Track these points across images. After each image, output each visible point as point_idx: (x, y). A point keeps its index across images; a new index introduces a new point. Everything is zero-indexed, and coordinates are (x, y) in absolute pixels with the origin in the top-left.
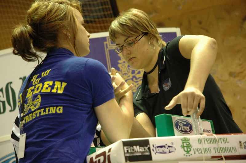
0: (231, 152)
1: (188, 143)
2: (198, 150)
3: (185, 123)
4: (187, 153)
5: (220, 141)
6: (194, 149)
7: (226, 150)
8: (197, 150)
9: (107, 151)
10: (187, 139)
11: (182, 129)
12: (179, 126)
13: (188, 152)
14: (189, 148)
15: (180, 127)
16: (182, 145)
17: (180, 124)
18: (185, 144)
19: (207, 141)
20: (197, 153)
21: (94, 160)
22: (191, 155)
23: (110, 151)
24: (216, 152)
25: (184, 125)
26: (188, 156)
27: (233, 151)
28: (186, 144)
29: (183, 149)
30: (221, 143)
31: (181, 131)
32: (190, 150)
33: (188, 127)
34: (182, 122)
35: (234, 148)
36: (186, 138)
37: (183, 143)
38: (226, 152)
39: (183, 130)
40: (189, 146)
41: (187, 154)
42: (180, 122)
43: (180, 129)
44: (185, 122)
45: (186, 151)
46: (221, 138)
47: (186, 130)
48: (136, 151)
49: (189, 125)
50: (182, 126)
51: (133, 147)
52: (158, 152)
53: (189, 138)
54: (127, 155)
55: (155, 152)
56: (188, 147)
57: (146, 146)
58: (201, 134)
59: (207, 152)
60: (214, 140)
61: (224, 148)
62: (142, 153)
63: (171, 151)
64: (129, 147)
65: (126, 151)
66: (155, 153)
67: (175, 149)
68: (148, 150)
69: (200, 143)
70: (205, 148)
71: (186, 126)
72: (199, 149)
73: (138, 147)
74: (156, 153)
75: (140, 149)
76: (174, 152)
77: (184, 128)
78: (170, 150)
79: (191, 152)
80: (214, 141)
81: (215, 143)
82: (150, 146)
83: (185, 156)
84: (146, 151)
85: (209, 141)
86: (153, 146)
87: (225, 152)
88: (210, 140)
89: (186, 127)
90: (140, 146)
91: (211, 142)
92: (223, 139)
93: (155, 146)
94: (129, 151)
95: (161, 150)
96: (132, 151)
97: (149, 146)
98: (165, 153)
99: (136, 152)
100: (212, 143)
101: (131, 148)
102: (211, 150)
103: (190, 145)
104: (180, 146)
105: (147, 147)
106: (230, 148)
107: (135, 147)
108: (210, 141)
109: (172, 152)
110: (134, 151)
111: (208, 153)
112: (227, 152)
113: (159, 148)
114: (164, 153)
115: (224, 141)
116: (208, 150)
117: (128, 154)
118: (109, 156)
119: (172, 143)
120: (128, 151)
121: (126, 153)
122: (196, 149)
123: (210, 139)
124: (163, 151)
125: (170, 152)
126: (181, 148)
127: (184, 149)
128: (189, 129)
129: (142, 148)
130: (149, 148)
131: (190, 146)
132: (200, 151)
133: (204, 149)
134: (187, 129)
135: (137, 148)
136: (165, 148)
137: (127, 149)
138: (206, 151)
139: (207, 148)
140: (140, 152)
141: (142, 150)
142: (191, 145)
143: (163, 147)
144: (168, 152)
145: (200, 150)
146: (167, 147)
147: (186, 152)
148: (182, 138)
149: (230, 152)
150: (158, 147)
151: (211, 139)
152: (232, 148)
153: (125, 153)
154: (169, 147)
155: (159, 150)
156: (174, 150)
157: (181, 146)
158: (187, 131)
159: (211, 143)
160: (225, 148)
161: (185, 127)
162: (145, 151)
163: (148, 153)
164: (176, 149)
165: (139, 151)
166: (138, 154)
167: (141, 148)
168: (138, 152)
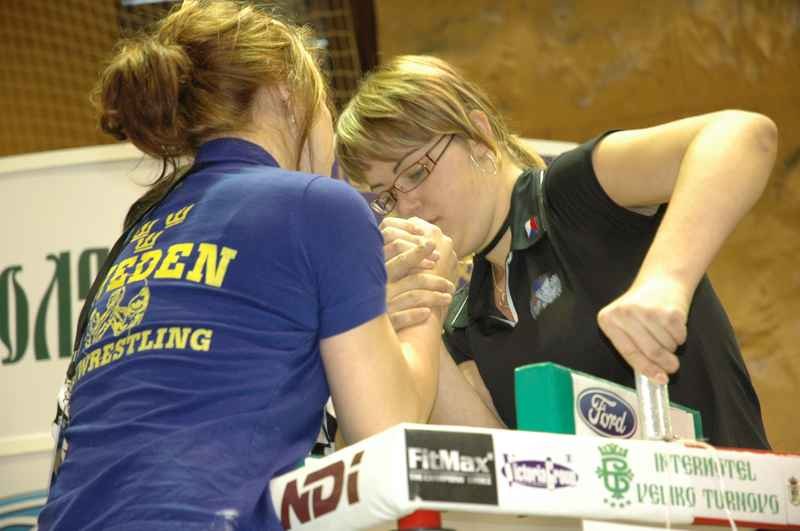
0: (761, 511)
1: (620, 465)
2: (654, 490)
3: (613, 404)
4: (613, 497)
5: (726, 470)
6: (638, 486)
7: (742, 501)
8: (650, 490)
9: (348, 462)
10: (618, 450)
11: (602, 422)
12: (591, 411)
13: (618, 493)
14: (623, 480)
15: (594, 416)
16: (601, 467)
17: (595, 405)
18: (610, 467)
19: (684, 465)
20: (647, 498)
21: (301, 490)
22: (629, 503)
23: (357, 459)
24: (709, 506)
25: (609, 410)
26: (617, 507)
27: (767, 509)
28: (615, 466)
29: (603, 478)
30: (731, 476)
31: (598, 426)
32: (627, 488)
33: (622, 420)
34: (605, 400)
35: (771, 500)
36: (616, 446)
37: (605, 461)
38: (745, 509)
39: (605, 426)
40: (623, 474)
41: (615, 500)
42: (597, 399)
43: (595, 421)
44: (612, 399)
45: (611, 490)
46: (730, 462)
47: (613, 427)
48: (449, 467)
49: (625, 414)
50: (602, 412)
51: (437, 452)
52: (520, 478)
53: (624, 448)
54: (418, 477)
55: (510, 477)
56: (619, 477)
57: (483, 456)
58: (666, 440)
59: (680, 501)
60: (708, 463)
61: (738, 497)
62: (467, 475)
63: (562, 482)
64: (425, 451)
65: (413, 465)
66: (510, 483)
67: (577, 478)
68: (486, 469)
69: (660, 468)
70: (676, 489)
71: (614, 414)
72: (656, 488)
73: (455, 454)
74: (514, 484)
75: (460, 461)
76: (573, 486)
77: (608, 419)
78: (558, 479)
79: (627, 496)
80: (709, 469)
81: (709, 473)
82: (494, 458)
83: (608, 506)
84: (481, 472)
85: (690, 464)
86: (506, 457)
87: (741, 507)
88: (694, 461)
89: (614, 417)
90: (461, 454)
91: (699, 472)
92: (738, 465)
93: (510, 459)
94: (425, 465)
95: (530, 474)
96: (434, 466)
97: (490, 456)
98: (544, 486)
99: (445, 471)
100: (701, 473)
101: (433, 455)
102: (694, 495)
103: (626, 471)
104: (596, 469)
105: (485, 460)
106: (759, 496)
107: (443, 453)
108: (696, 468)
109: (565, 486)
110: (442, 467)
111: (684, 504)
112: (748, 509)
113: (524, 468)
114: (538, 484)
115: (739, 470)
116: (684, 495)
117: (418, 473)
118: (353, 477)
119: (569, 458)
120: (419, 464)
121: (413, 469)
122: (645, 486)
123: (694, 458)
124: (537, 478)
125: (558, 485)
126: (597, 475)
127: (606, 480)
128: (625, 424)
129: (466, 461)
130: (491, 465)
131: (626, 474)
132: (657, 494)
133: (671, 489)
134: (616, 425)
135: (451, 459)
136: (543, 471)
137: (419, 458)
138: (677, 496)
139: (681, 489)
140: (460, 471)
141: (468, 466)
142: (630, 471)
143: (539, 466)
144: (551, 485)
145: (659, 491)
146: (549, 465)
147: (612, 493)
148: (602, 445)
149: (758, 510)
150: (520, 464)
151: (697, 461)
152: (766, 497)
153: (409, 470)
154: (557, 467)
155: (522, 474)
156: (573, 482)
157: (599, 468)
158: (618, 430)
159: (696, 473)
160: (743, 495)
161: (611, 415)
162: (478, 470)
163: (485, 481)
164: (580, 478)
165: (456, 468)
166: (453, 479)
167: (463, 458)
168: (452, 470)
